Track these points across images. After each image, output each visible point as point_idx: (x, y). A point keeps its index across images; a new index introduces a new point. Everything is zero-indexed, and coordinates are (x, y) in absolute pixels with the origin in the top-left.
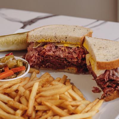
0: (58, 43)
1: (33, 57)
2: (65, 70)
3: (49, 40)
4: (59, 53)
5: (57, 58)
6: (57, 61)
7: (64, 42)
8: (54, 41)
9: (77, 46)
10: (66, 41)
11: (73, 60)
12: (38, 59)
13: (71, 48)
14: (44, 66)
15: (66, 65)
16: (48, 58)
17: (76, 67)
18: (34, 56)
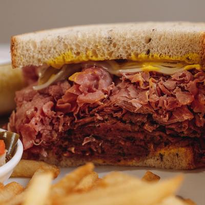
0: (121, 62)
1: (33, 116)
2: (151, 161)
3: (90, 53)
4: (125, 94)
5: (119, 115)
6: (121, 125)
7: (143, 55)
8: (107, 57)
9: (187, 67)
10: (148, 52)
11: (178, 119)
12: (51, 124)
13: (167, 77)
14: (73, 150)
15: (152, 139)
16: (88, 120)
17: (187, 146)
18: (38, 113)
